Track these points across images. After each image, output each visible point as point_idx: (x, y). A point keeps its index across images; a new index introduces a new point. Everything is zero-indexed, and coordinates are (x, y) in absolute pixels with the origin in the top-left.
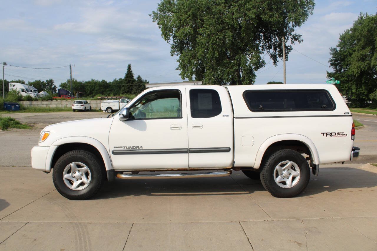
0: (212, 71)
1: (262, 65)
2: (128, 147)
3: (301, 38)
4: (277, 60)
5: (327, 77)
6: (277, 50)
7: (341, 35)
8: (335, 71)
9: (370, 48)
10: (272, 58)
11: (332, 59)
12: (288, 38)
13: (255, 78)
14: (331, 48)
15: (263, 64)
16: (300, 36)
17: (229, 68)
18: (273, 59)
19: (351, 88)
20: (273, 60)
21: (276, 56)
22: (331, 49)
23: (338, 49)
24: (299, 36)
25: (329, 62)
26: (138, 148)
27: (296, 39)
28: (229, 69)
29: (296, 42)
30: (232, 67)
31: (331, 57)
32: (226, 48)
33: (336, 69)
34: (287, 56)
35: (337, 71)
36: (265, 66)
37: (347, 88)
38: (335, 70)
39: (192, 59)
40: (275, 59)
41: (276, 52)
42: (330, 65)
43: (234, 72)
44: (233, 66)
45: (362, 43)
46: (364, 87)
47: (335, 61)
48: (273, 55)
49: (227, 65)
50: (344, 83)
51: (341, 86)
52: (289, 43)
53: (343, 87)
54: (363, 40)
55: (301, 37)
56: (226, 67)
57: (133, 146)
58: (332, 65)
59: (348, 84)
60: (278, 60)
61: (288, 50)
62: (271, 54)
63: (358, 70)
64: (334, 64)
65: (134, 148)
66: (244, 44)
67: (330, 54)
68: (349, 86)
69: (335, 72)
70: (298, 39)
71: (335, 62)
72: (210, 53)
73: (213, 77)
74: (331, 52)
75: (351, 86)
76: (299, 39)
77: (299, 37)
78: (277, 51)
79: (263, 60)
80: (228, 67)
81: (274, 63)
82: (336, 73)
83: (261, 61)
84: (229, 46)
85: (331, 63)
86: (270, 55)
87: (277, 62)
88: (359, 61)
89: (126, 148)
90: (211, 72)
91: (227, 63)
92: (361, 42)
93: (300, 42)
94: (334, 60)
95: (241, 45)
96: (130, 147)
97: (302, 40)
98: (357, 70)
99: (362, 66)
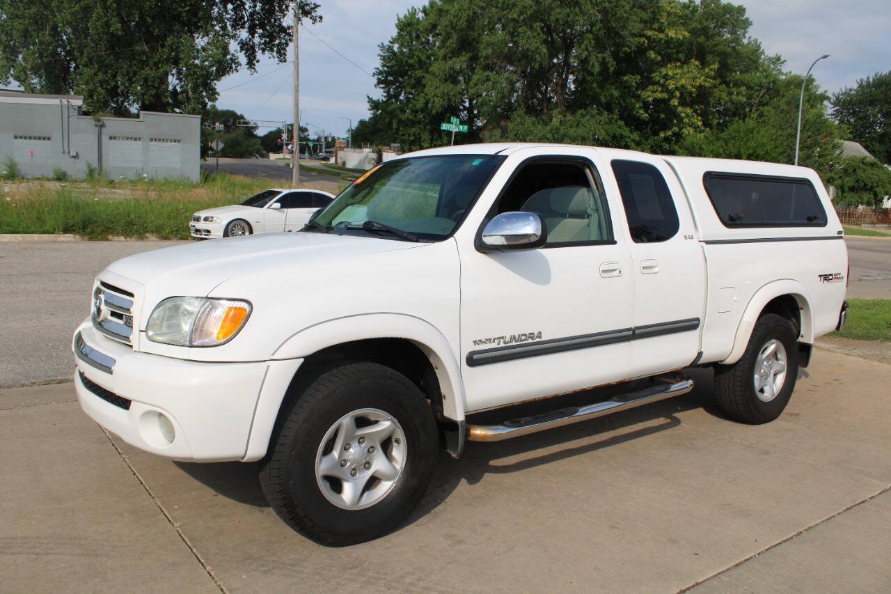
0: (99, 70)
1: (232, 68)
2: (507, 340)
3: (319, 12)
4: (255, 57)
5: (369, 109)
6: (257, 32)
7: (402, 16)
8: (385, 97)
9: (468, 55)
10: (244, 52)
11: (381, 69)
12: (287, 7)
13: (217, 99)
14: (382, 44)
15: (234, 66)
16: (316, 6)
17: (147, 66)
18: (245, 54)
19: (420, 138)
20: (246, 57)
21: (253, 47)
22: (382, 47)
23: (396, 47)
24: (313, 6)
25: (374, 76)
26: (532, 339)
27: (306, 13)
28: (147, 71)
29: (306, 21)
30: (156, 64)
31: (378, 63)
32: (141, 12)
33: (388, 92)
34: (282, 52)
35: (389, 96)
36: (237, 71)
37: (412, 138)
38: (385, 94)
39: (34, 30)
40: (251, 55)
41: (253, 37)
42: (376, 82)
43: (160, 78)
44: (159, 62)
45: (453, 43)
46: (446, 138)
47: (388, 74)
48: (247, 44)
49: (144, 58)
50: (407, 125)
51: (400, 133)
52: (288, 21)
53: (403, 135)
54: (455, 36)
55: (318, 9)
56: (139, 63)
57: (521, 333)
58: (380, 82)
59: (413, 130)
60: (258, 58)
61: (287, 37)
62: (242, 40)
63: (444, 100)
64: (383, 80)
65: (523, 338)
66: (187, 8)
67: (379, 57)
68: (416, 133)
69: (385, 100)
70: (310, 13)
71: (386, 77)
72: (96, 21)
73: (102, 86)
74: (381, 53)
75: (419, 134)
76: (314, 14)
77: (314, 8)
78: (256, 35)
79: (233, 55)
80: (144, 64)
81: (248, 64)
82: (387, 101)
83: (228, 57)
84: (151, 8)
85: (379, 79)
86: (239, 44)
87: (255, 62)
88: (446, 80)
89: (505, 343)
90: (96, 74)
91: (144, 53)
92: (450, 41)
93: (315, 20)
94: (385, 71)
95: (179, 10)
96: (513, 338)
97: (321, 18)
98: (442, 100)
99: (452, 93)
